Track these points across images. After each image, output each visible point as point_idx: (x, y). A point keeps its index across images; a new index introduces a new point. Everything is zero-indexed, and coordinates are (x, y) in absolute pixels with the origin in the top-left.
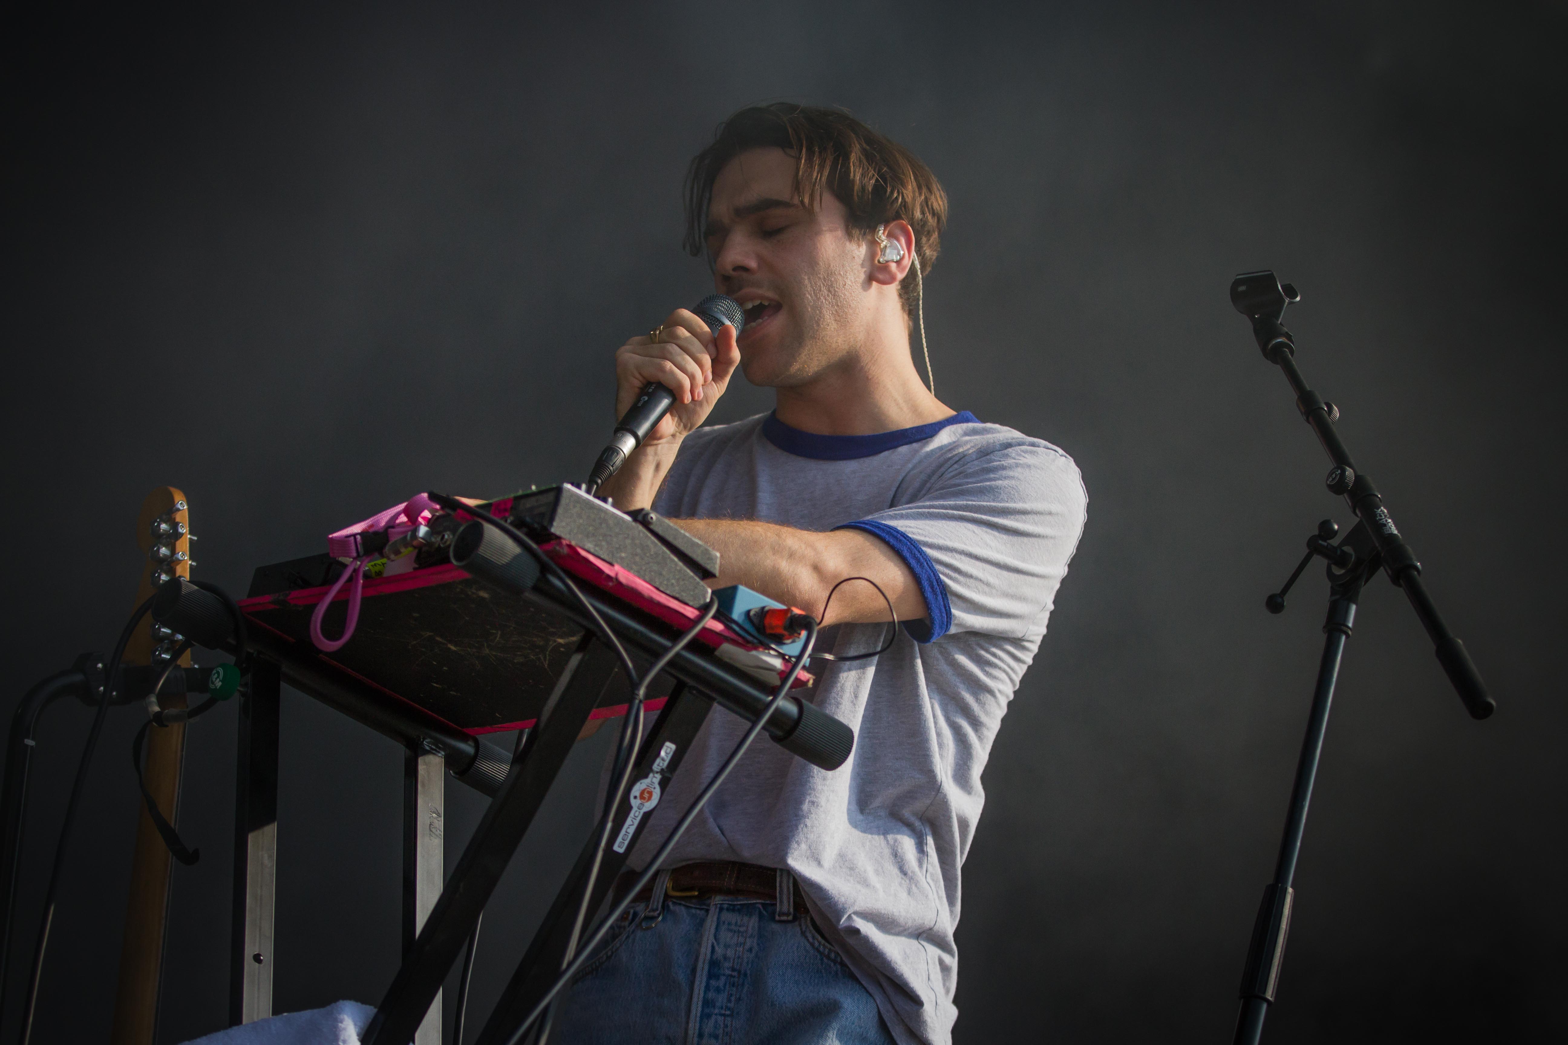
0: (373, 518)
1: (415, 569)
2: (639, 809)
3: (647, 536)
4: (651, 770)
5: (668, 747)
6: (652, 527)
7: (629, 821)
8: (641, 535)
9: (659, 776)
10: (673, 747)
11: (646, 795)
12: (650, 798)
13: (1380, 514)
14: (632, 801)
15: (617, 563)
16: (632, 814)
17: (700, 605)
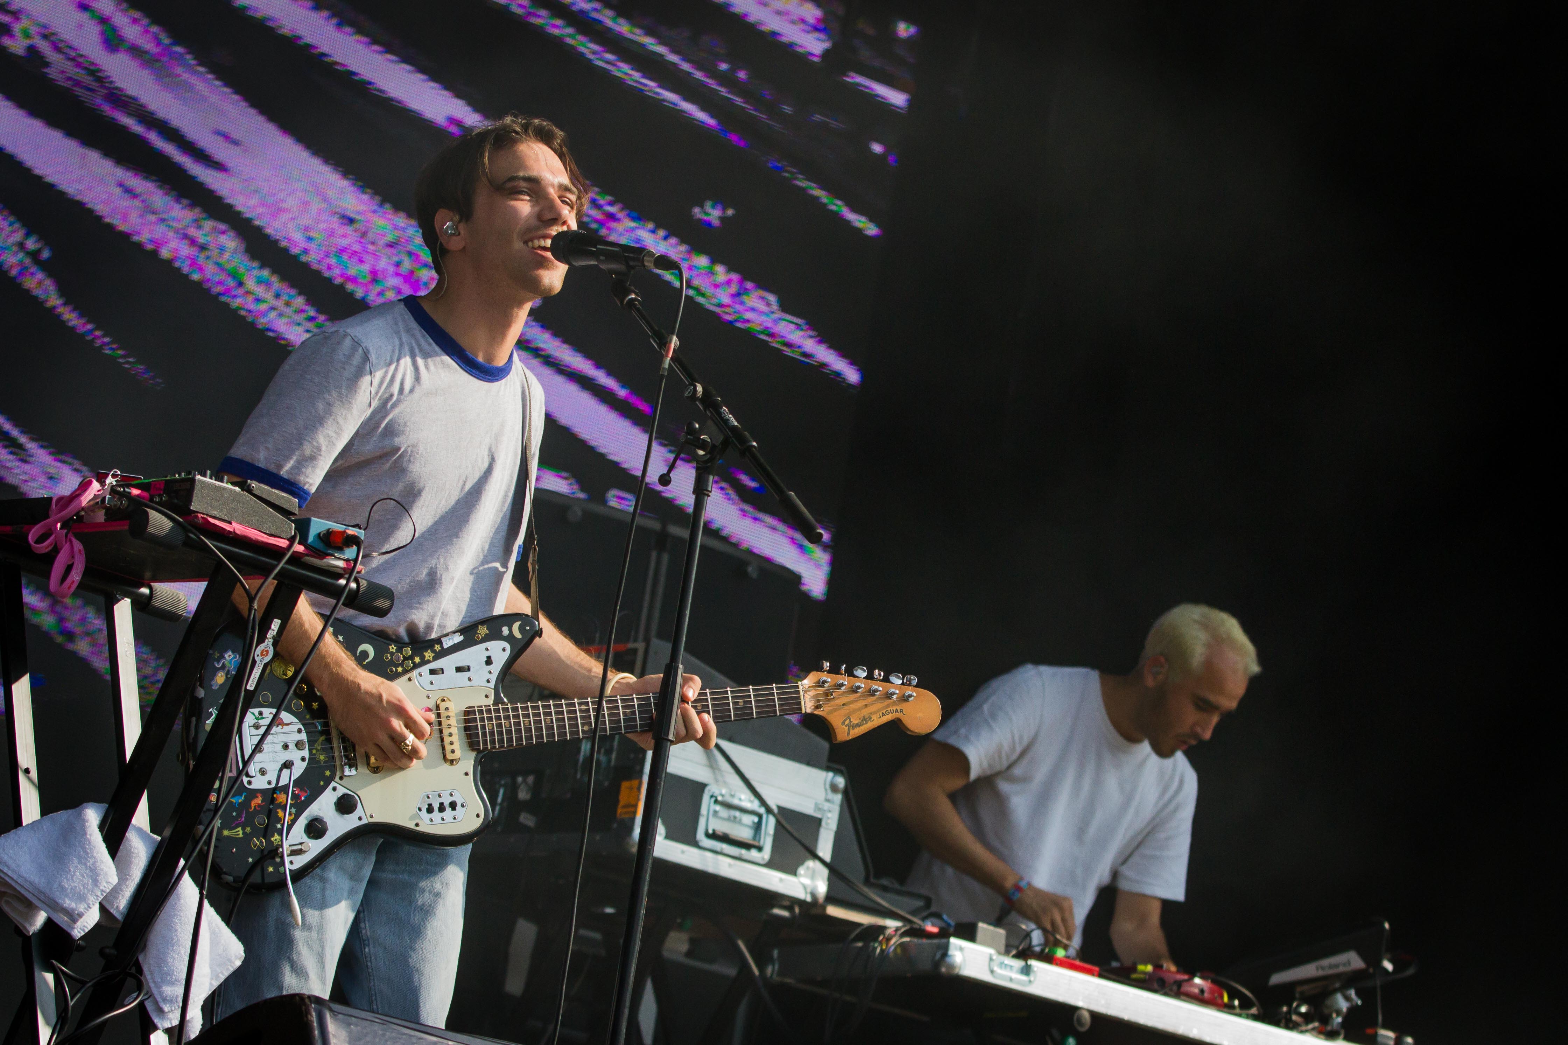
2: (261, 662)
3: (252, 499)
4: (266, 637)
5: (276, 622)
6: (254, 492)
7: (255, 671)
8: (249, 499)
9: (271, 640)
11: (265, 653)
12: (267, 655)
13: (723, 413)
14: (257, 658)
15: (234, 522)
16: (257, 666)
17: (289, 537)
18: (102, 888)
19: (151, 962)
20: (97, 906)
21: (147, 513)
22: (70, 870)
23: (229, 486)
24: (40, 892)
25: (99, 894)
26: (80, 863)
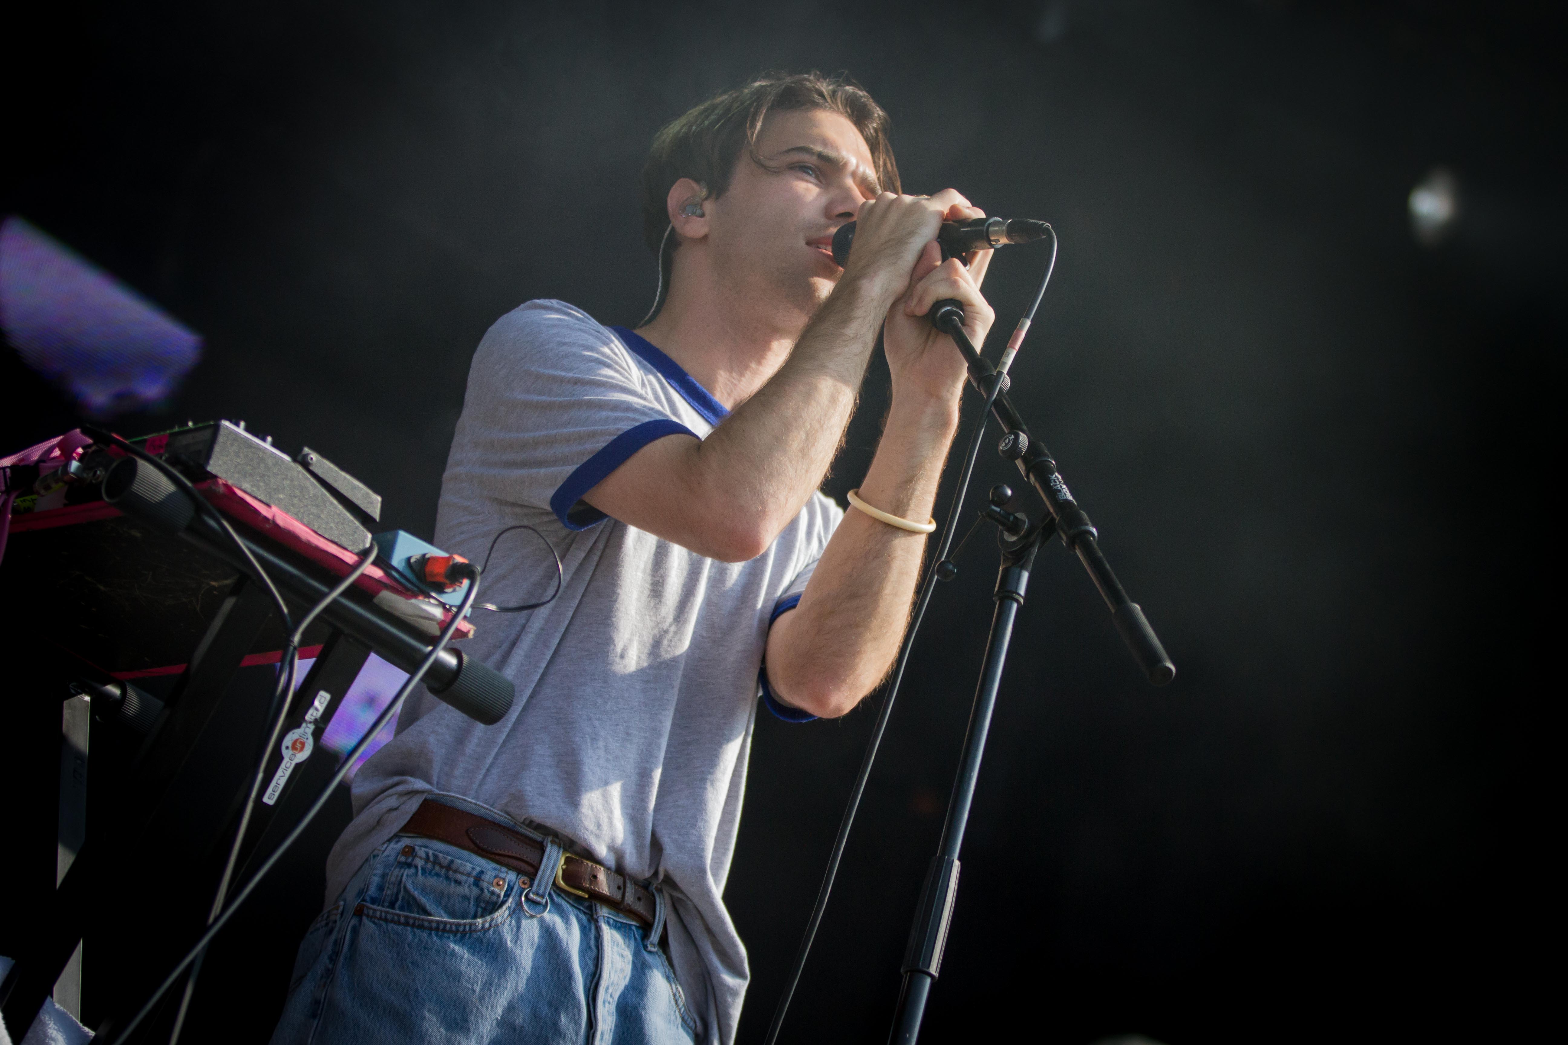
0: (24, 452)
1: (65, 505)
2: (291, 760)
3: (307, 478)
4: (304, 721)
5: (322, 696)
6: (311, 468)
7: (280, 773)
8: (300, 476)
9: (312, 727)
10: (328, 696)
11: (298, 746)
12: (302, 749)
13: (1054, 480)
14: (284, 751)
15: (276, 505)
16: (283, 765)
17: (359, 550)
21: (136, 463)
23: (274, 449)
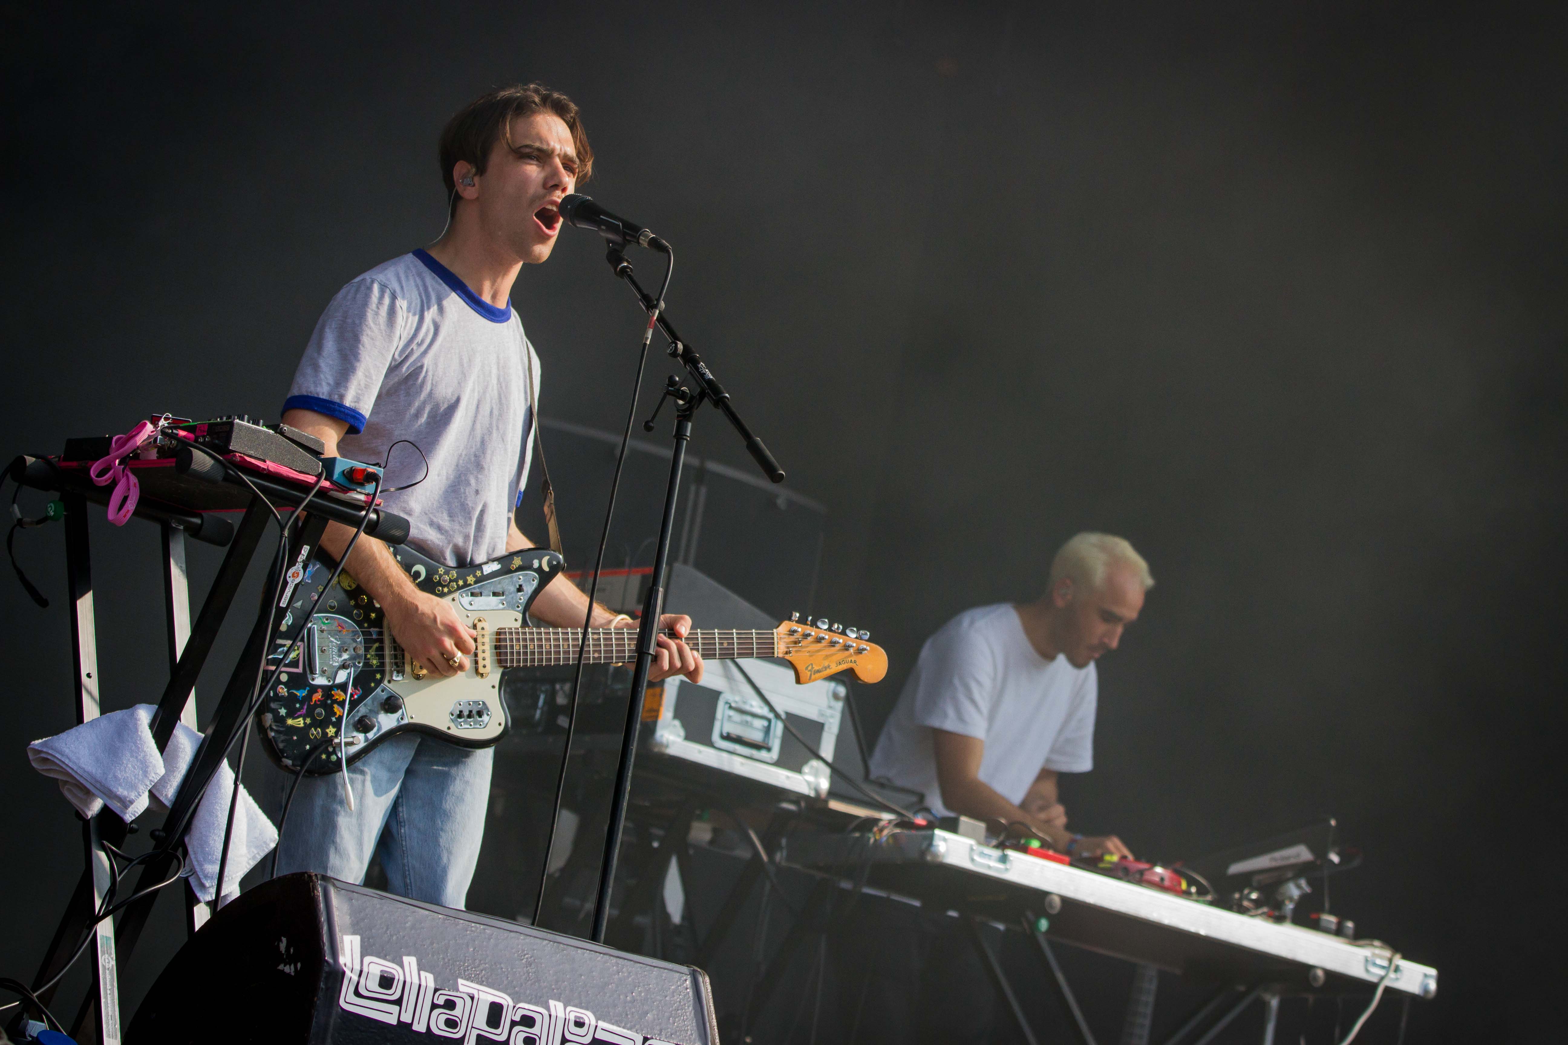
1: (157, 458)
2: (292, 583)
3: (283, 440)
4: (297, 562)
5: (305, 548)
6: (286, 435)
7: (287, 590)
8: (279, 439)
9: (302, 564)
10: (308, 547)
11: (296, 575)
12: (298, 576)
13: (701, 367)
14: (288, 579)
15: (268, 460)
16: (288, 586)
17: (316, 474)
18: (150, 778)
19: (195, 843)
20: (147, 794)
21: (191, 452)
22: (123, 763)
23: (265, 429)
24: (97, 781)
25: (148, 783)
26: (132, 756)
